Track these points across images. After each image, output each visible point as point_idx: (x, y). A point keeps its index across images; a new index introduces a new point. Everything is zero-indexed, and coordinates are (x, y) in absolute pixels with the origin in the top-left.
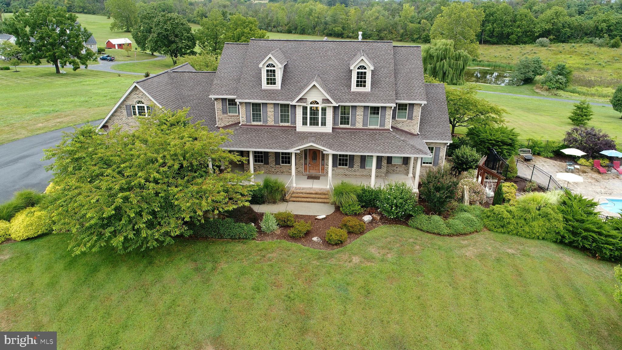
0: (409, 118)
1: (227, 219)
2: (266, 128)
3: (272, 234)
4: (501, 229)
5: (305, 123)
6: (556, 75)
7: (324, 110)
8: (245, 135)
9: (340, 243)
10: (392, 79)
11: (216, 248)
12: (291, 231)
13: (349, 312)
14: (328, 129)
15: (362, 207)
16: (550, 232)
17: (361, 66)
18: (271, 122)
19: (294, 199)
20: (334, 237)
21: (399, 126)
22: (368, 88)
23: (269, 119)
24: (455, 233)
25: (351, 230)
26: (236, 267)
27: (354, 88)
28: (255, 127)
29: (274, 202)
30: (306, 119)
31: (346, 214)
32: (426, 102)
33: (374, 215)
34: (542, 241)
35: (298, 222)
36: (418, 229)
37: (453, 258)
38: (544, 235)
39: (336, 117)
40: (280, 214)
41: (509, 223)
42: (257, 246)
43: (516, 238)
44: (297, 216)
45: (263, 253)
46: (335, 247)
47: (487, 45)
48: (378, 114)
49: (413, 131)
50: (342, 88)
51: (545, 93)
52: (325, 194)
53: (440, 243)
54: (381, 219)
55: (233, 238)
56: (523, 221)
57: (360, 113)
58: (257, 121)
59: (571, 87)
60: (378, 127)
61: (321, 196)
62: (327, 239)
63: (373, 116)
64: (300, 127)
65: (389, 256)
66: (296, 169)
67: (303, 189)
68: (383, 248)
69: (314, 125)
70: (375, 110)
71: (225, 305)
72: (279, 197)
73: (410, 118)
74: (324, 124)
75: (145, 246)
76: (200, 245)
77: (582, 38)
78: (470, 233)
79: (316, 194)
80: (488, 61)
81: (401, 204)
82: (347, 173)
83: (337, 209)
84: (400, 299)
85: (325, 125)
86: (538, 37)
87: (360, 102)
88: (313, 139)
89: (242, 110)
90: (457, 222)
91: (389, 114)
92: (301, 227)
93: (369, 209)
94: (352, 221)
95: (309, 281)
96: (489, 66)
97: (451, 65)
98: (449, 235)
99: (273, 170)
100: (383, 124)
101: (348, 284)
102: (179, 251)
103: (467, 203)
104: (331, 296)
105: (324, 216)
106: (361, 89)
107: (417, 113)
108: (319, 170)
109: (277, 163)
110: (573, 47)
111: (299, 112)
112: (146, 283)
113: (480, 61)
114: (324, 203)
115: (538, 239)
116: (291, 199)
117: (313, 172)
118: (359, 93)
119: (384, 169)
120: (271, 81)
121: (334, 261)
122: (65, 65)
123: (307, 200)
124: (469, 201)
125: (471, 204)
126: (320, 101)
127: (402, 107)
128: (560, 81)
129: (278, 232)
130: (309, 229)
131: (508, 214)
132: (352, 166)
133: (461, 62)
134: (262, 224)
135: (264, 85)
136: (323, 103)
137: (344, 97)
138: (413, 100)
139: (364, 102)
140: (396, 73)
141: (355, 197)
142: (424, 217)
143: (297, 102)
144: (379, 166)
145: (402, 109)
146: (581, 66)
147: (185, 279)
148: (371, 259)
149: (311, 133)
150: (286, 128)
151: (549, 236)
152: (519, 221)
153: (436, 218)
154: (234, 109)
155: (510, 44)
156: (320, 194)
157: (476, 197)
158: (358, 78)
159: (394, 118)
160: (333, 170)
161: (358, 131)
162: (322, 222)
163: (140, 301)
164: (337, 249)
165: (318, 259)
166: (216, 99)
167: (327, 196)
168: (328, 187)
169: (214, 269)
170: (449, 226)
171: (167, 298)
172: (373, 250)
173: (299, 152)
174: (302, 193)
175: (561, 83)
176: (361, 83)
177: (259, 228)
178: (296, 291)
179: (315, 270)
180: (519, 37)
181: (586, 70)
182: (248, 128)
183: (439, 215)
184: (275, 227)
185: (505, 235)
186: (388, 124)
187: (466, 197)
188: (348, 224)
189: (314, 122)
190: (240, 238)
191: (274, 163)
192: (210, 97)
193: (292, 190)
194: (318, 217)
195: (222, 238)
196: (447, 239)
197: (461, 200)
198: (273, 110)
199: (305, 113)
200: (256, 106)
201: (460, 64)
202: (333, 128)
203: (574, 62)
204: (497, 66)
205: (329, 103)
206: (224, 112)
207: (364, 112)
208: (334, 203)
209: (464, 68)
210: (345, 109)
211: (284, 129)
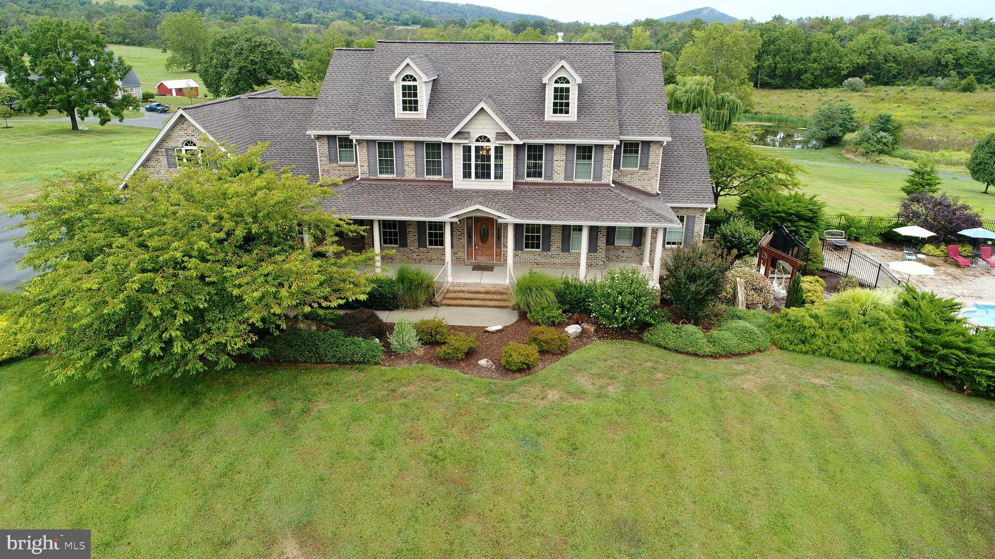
0: (641, 167)
1: (331, 331)
2: (402, 183)
3: (410, 356)
4: (801, 346)
5: (467, 175)
6: (878, 131)
7: (499, 150)
8: (365, 196)
9: (525, 369)
10: (613, 102)
11: (312, 379)
12: (441, 350)
13: (541, 481)
14: (507, 183)
15: (565, 312)
16: (883, 351)
17: (560, 78)
18: (410, 174)
19: (450, 302)
20: (516, 358)
21: (626, 180)
22: (572, 116)
23: (406, 168)
24: (723, 353)
25: (546, 347)
26: (344, 409)
27: (549, 115)
28: (384, 183)
29: (416, 307)
30: (470, 168)
31: (538, 324)
32: (670, 139)
33: (585, 326)
34: (871, 366)
35: (455, 335)
36: (659, 346)
37: (721, 391)
38: (873, 355)
39: (520, 165)
40: (424, 323)
41: (814, 336)
42: (382, 375)
43: (826, 361)
44: (453, 327)
45: (393, 386)
46: (518, 375)
47: (766, 90)
48: (590, 158)
49: (649, 189)
50: (529, 116)
51: (861, 159)
52: (501, 293)
53: (698, 368)
54: (596, 331)
55: (341, 363)
56: (838, 332)
57: (559, 156)
58: (387, 173)
59: (902, 151)
60: (591, 181)
61: (495, 297)
62: (503, 362)
63: (581, 161)
64: (459, 182)
65: (611, 388)
66: (454, 254)
67: (465, 285)
68: (599, 376)
69: (483, 177)
70: (585, 152)
71: (321, 470)
72: (423, 297)
73: (645, 166)
74: (499, 176)
75: (182, 369)
76: (284, 374)
77: (915, 78)
78: (749, 353)
79: (487, 293)
80: (768, 113)
81: (631, 303)
82: (539, 259)
83: (523, 315)
84: (630, 459)
85: (501, 177)
86: (847, 77)
87: (560, 137)
88: (481, 199)
89: (362, 153)
90: (726, 334)
91: (609, 157)
92: (459, 342)
93: (576, 316)
94: (548, 333)
95: (471, 430)
96: (770, 120)
97: (710, 116)
98: (713, 356)
99: (415, 257)
100: (598, 176)
101: (539, 434)
102: (246, 384)
103: (741, 306)
104: (508, 454)
105: (500, 327)
106: (561, 118)
107: (656, 157)
108: (492, 255)
109: (421, 244)
110: (902, 91)
111: (458, 155)
112: (184, 436)
113: (756, 114)
114: (501, 307)
115: (865, 362)
116: (445, 302)
117: (483, 260)
118: (559, 124)
119: (601, 253)
120: (411, 104)
121: (515, 398)
122: (87, 115)
123: (472, 302)
124: (745, 304)
125: (748, 307)
126: (491, 136)
127: (630, 148)
128: (884, 140)
129: (421, 352)
130: (472, 345)
131: (812, 320)
132: (547, 248)
133: (725, 112)
134: (393, 340)
135: (399, 112)
136: (496, 139)
137: (533, 130)
138: (648, 135)
139: (567, 138)
140: (620, 92)
141: (552, 296)
142: (670, 326)
143: (454, 137)
144: (593, 247)
145: (631, 152)
146: (916, 120)
147: (255, 429)
148: (580, 394)
149: (477, 192)
150: (436, 184)
151: (882, 357)
152: (831, 333)
153: (691, 328)
154: (348, 154)
155: (802, 88)
156: (494, 293)
157: (756, 298)
158: (556, 98)
159: (616, 166)
160: (515, 256)
161: (557, 187)
162: (496, 337)
163: (171, 466)
164: (520, 379)
165: (488, 394)
166: (319, 137)
167: (505, 297)
168: (507, 282)
169: (305, 412)
170: (712, 341)
171: (220, 460)
172: (582, 380)
173: (456, 220)
174: (463, 292)
175: (885, 144)
176: (561, 107)
177: (387, 345)
178: (448, 446)
179: (483, 413)
180: (816, 77)
181: (924, 126)
182: (370, 185)
183: (696, 324)
184: (415, 343)
185: (808, 357)
186: (608, 175)
187: (740, 296)
188: (539, 337)
189: (483, 173)
190: (353, 362)
191: (416, 245)
192: (308, 133)
193: (446, 286)
194: (489, 329)
195: (322, 362)
196: (710, 361)
197: (733, 300)
198: (413, 153)
199: (467, 157)
200: (385, 148)
201: (723, 114)
202: (514, 183)
203: (904, 114)
204: (782, 121)
205: (506, 139)
206: (332, 159)
207: (566, 155)
208: (516, 307)
209: (730, 121)
210: (535, 151)
211: (433, 186)
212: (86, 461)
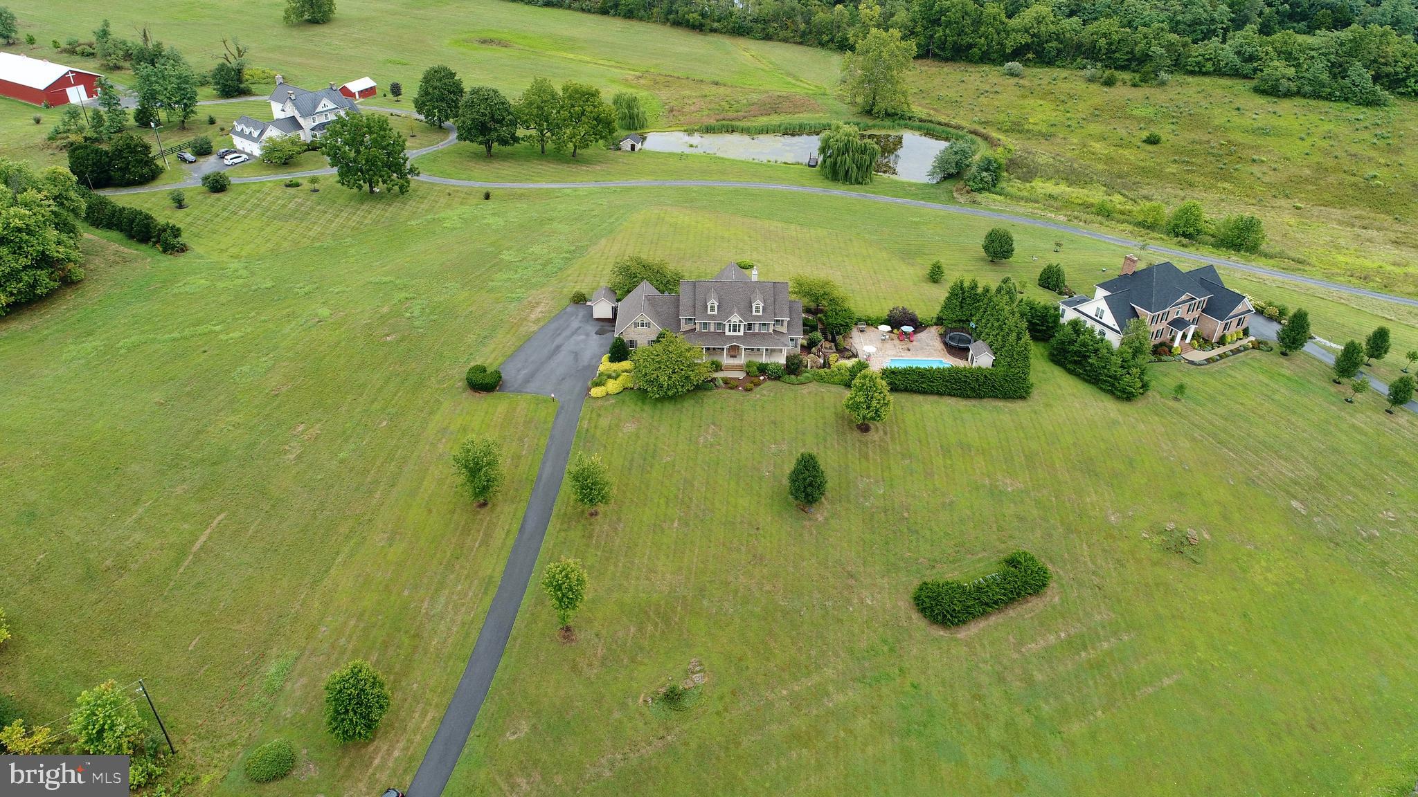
2: (710, 333)
5: (730, 331)
6: (982, 171)
7: (739, 325)
8: (700, 338)
9: (751, 390)
10: (773, 307)
12: (730, 385)
14: (741, 333)
15: (759, 372)
17: (757, 304)
18: (712, 330)
19: (727, 369)
20: (748, 387)
22: (761, 313)
24: (801, 383)
25: (755, 383)
27: (754, 313)
28: (704, 333)
29: (719, 371)
30: (731, 329)
31: (752, 376)
33: (765, 376)
34: (839, 385)
35: (732, 380)
36: (783, 382)
37: (797, 394)
39: (746, 328)
40: (723, 377)
42: (717, 393)
44: (730, 378)
45: (721, 395)
46: (749, 391)
48: (766, 326)
49: (784, 331)
50: (748, 314)
51: (964, 199)
53: (793, 388)
54: (768, 378)
55: (706, 389)
57: (757, 326)
59: (1004, 182)
60: (766, 332)
62: (745, 387)
64: (727, 333)
65: (771, 393)
66: (727, 355)
67: (731, 364)
68: (768, 390)
69: (734, 332)
70: (764, 325)
72: (721, 368)
73: (782, 325)
74: (739, 331)
78: (807, 383)
79: (737, 366)
81: (777, 370)
82: (751, 356)
83: (748, 374)
86: (1009, 58)
87: (757, 320)
88: (735, 340)
89: (699, 326)
90: (803, 377)
92: (734, 383)
93: (762, 373)
94: (756, 380)
97: (855, 160)
98: (798, 384)
100: (768, 330)
103: (809, 368)
105: (742, 377)
106: (757, 314)
107: (785, 324)
108: (738, 355)
110: (1056, 78)
111: (727, 326)
114: (741, 371)
116: (725, 370)
117: (735, 356)
118: (757, 316)
119: (769, 354)
120: (712, 310)
121: (750, 398)
123: (733, 369)
125: (811, 368)
126: (737, 320)
127: (778, 321)
128: (986, 179)
129: (724, 385)
130: (736, 383)
131: (826, 372)
132: (753, 352)
133: (867, 157)
134: (717, 382)
135: (709, 312)
136: (739, 322)
137: (749, 318)
138: (783, 318)
139: (759, 321)
140: (775, 304)
141: (756, 368)
142: (786, 376)
143: (727, 322)
148: (764, 395)
153: (793, 376)
156: (739, 366)
157: (814, 365)
158: (756, 309)
160: (744, 355)
161: (756, 334)
162: (742, 380)
165: (743, 396)
167: (742, 367)
168: (743, 363)
170: (798, 380)
172: (765, 392)
173: (729, 347)
174: (731, 366)
175: (986, 182)
177: (716, 384)
178: (737, 408)
180: (983, 53)
181: (1045, 140)
182: (701, 334)
183: (795, 375)
184: (722, 383)
186: (771, 330)
188: (753, 381)
189: (734, 330)
190: (709, 389)
191: (716, 353)
192: (680, 317)
193: (726, 365)
194: (740, 378)
196: (796, 386)
197: (806, 367)
198: (713, 325)
199: (730, 327)
200: (705, 324)
202: (744, 334)
205: (742, 321)
206: (686, 324)
208: (745, 371)
209: (871, 163)
210: (750, 325)
211: (719, 334)
212: (661, 414)
